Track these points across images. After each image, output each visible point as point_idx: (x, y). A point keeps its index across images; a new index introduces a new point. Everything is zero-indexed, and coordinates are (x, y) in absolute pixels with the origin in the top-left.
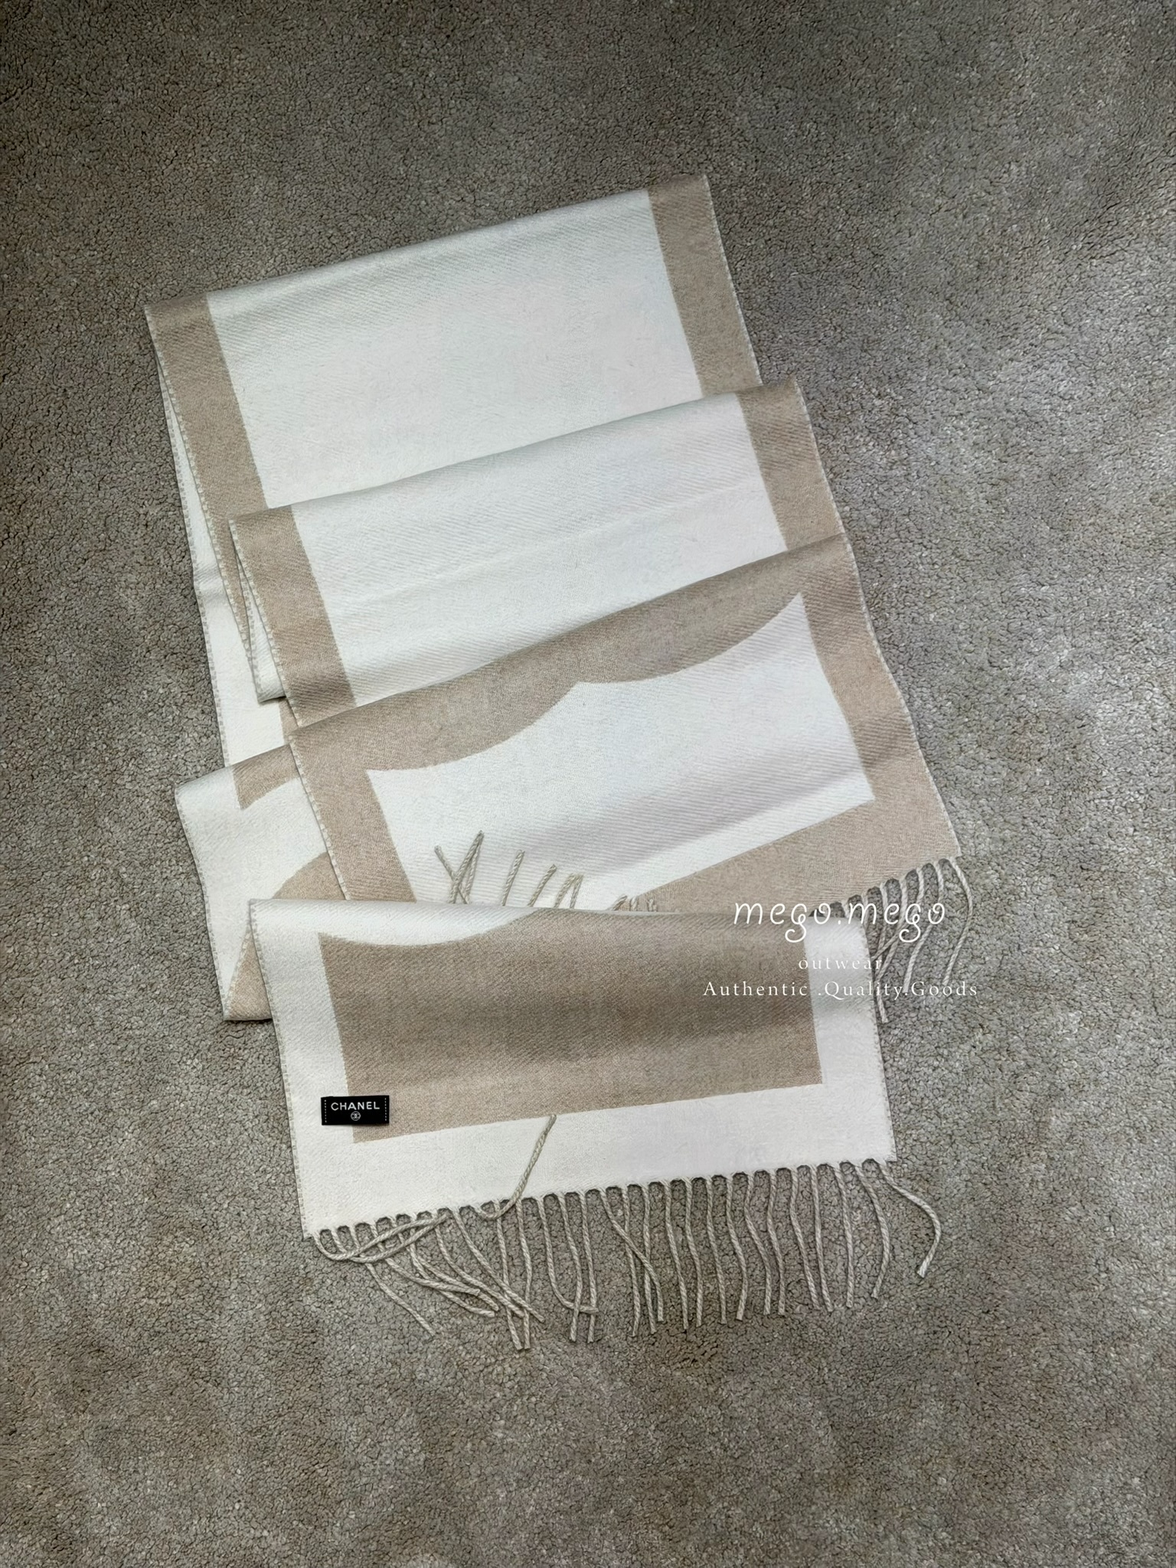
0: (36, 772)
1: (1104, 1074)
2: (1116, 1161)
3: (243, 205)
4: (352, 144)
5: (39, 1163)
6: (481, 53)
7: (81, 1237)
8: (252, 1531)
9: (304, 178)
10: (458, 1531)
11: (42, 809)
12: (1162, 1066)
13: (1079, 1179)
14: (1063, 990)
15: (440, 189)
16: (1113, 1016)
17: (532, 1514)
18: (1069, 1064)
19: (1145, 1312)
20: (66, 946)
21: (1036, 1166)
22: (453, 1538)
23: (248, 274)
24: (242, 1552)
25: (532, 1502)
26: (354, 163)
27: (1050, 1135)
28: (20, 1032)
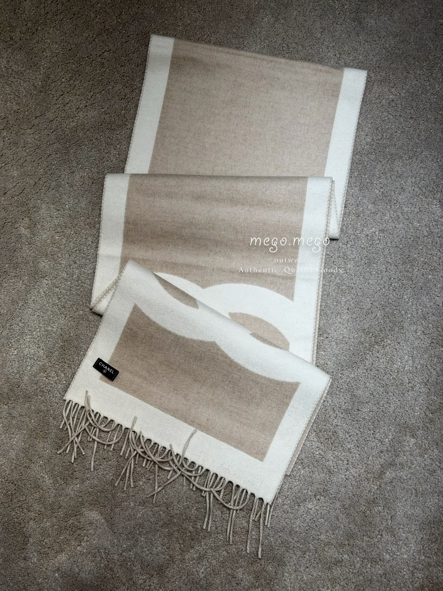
0: (95, 182)
1: (414, 466)
2: (403, 499)
3: (259, 22)
4: (306, 19)
5: (32, 314)
6: (367, 8)
7: (34, 346)
8: (42, 474)
9: (284, 23)
10: (111, 510)
11: (90, 195)
12: (436, 474)
13: (387, 498)
14: (414, 430)
15: (329, 48)
16: (427, 447)
17: (139, 517)
18: (403, 456)
19: (388, 556)
20: (76, 245)
21: (374, 486)
22: (109, 511)
23: (249, 47)
24: (35, 479)
25: (141, 513)
26: (304, 25)
27: (384, 478)
28: (47, 266)
